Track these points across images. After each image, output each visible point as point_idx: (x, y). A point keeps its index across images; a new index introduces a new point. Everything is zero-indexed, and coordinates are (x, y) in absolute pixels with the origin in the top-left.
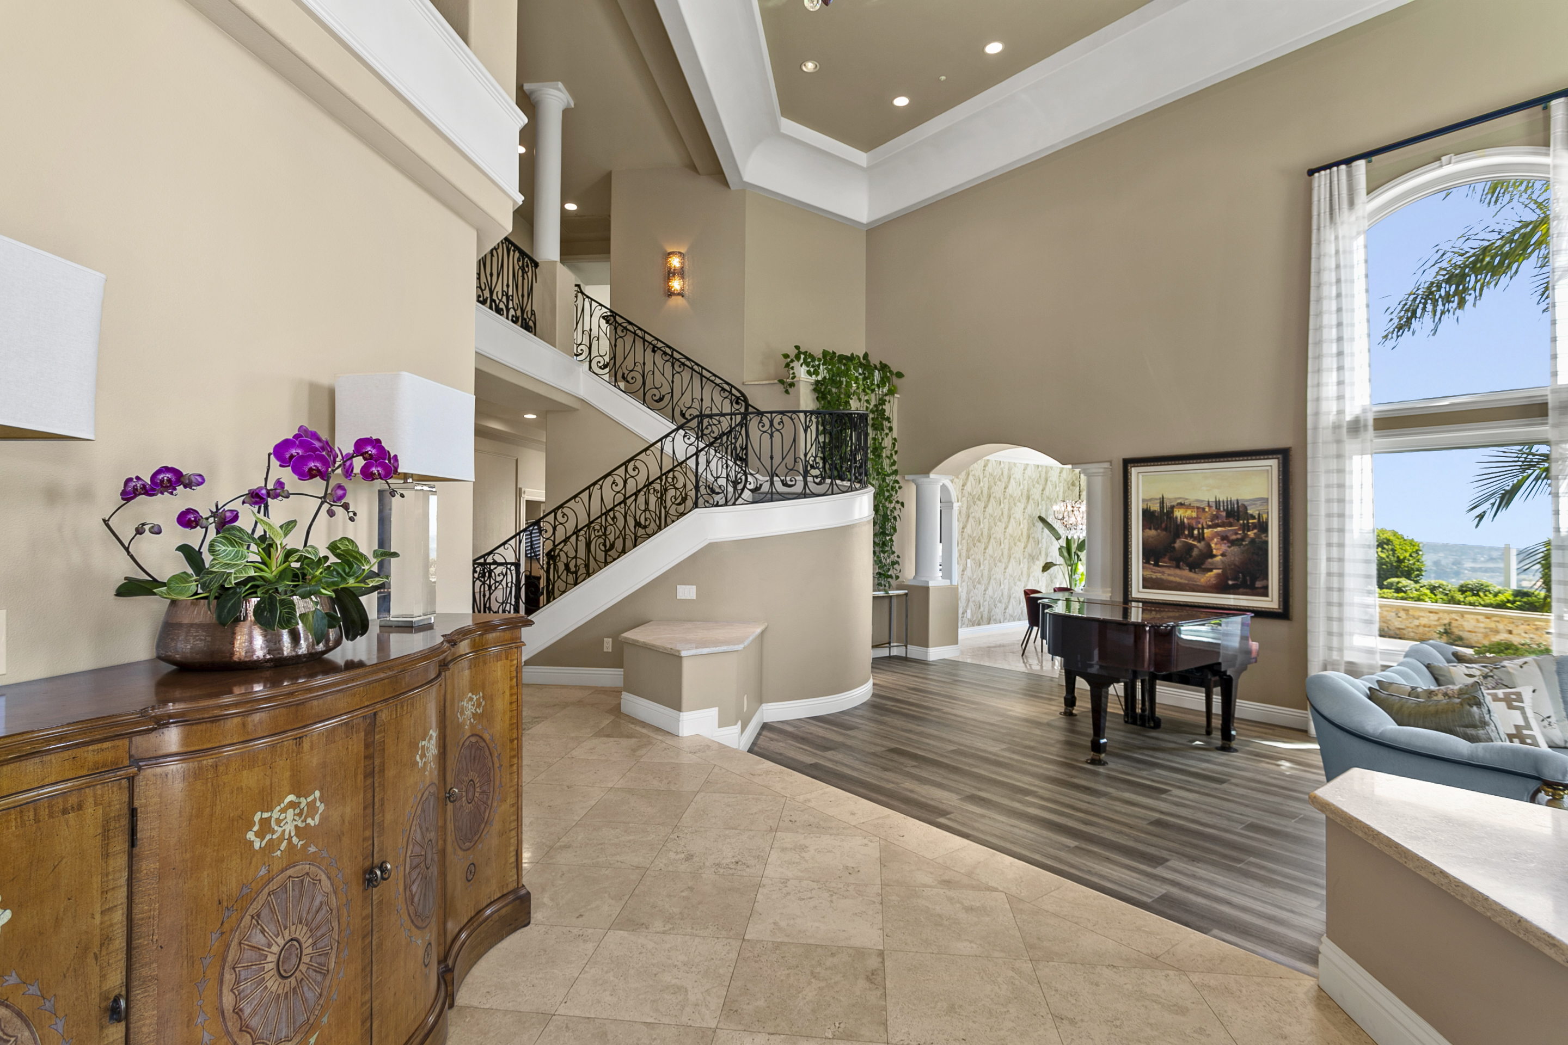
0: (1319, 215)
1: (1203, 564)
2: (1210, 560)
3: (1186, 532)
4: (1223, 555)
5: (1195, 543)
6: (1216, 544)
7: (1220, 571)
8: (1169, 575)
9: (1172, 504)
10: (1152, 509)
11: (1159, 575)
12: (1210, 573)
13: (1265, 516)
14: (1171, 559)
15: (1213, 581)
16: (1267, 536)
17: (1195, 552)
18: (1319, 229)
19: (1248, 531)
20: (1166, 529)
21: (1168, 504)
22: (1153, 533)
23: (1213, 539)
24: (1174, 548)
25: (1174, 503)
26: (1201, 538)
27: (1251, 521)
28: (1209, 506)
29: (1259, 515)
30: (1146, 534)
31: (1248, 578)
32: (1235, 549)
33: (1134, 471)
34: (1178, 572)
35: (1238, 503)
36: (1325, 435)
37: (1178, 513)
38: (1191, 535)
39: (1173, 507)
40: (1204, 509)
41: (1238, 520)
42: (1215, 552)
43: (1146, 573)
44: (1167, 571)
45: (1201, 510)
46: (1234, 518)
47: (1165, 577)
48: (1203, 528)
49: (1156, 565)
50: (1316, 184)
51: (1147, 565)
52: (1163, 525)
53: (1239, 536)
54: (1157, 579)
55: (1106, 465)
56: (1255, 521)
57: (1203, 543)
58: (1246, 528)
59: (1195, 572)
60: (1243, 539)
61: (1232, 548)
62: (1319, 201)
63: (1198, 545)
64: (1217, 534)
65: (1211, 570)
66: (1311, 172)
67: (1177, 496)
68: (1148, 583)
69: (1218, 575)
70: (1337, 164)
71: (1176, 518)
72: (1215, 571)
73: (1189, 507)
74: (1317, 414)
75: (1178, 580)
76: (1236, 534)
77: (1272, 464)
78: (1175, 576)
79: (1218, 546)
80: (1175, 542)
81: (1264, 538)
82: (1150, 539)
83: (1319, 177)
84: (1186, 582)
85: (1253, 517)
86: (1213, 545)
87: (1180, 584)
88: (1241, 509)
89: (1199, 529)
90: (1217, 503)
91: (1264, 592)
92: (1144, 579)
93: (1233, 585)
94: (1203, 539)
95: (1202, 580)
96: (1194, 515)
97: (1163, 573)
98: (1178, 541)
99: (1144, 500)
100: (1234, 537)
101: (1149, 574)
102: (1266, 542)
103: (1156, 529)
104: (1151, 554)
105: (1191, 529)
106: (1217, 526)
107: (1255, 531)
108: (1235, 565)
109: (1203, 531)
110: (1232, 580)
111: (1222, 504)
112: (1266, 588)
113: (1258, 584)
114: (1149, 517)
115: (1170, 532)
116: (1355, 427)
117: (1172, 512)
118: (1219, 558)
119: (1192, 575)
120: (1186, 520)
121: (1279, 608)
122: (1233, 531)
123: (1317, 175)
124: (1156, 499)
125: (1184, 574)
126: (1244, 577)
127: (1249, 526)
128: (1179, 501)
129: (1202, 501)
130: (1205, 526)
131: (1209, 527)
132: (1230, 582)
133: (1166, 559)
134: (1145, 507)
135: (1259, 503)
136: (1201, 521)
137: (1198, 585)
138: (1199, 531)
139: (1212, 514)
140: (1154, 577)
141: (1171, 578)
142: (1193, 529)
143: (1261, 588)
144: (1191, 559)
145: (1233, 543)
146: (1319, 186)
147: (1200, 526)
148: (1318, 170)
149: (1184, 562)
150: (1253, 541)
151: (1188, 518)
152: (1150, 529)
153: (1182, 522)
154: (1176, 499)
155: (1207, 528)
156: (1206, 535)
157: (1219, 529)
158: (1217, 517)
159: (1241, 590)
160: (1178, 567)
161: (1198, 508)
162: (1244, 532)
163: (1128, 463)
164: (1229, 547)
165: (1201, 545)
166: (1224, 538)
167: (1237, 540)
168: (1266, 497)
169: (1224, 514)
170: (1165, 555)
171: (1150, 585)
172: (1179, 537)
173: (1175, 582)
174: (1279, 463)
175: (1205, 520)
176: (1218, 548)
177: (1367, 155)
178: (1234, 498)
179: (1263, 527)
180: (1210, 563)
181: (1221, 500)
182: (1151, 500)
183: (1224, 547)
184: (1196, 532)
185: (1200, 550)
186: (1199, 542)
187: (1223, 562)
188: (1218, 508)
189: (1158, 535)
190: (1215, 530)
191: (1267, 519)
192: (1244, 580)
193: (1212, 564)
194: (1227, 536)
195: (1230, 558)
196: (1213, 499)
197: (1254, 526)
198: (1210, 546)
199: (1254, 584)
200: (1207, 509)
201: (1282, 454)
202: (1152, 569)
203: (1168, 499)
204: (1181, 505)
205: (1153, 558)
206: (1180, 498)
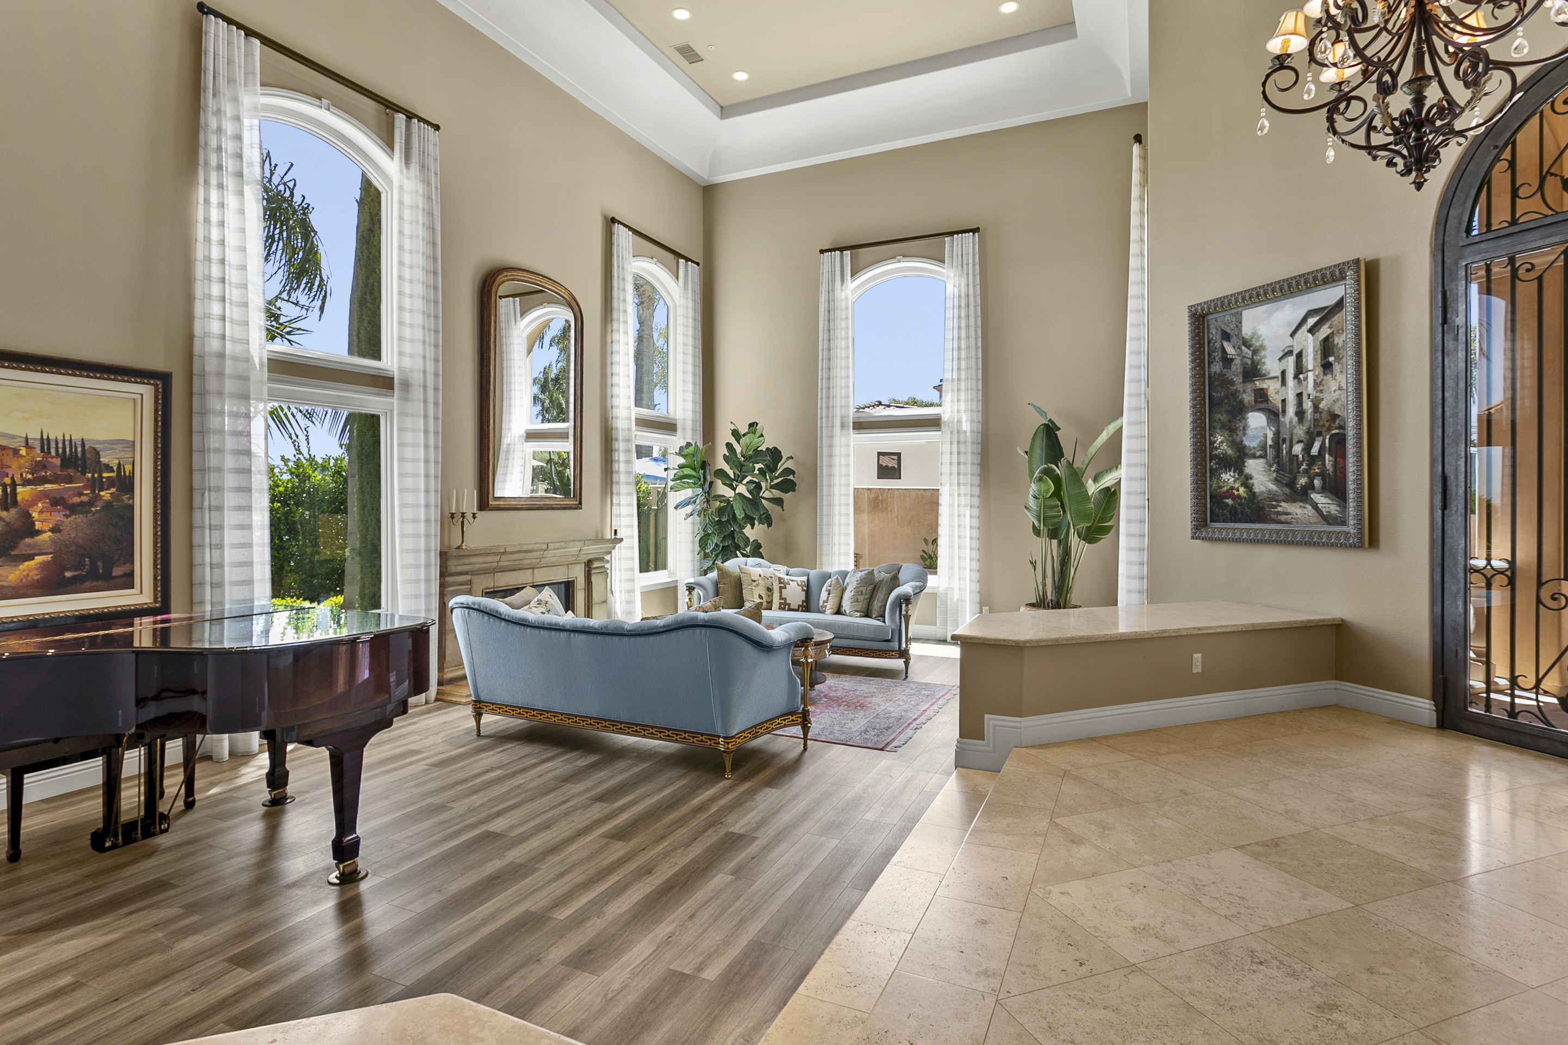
1: (13, 548)
2: (28, 540)
4: (55, 530)
6: (41, 512)
7: (49, 557)
12: (27, 563)
13: (128, 468)
15: (35, 576)
16: (132, 498)
19: (101, 489)
23: (34, 503)
26: (8, 501)
27: (105, 475)
28: (27, 446)
29: (119, 465)
31: (100, 564)
32: (79, 519)
35: (83, 445)
40: (16, 451)
41: (84, 473)
42: (38, 525)
45: (11, 453)
46: (75, 468)
48: (14, 485)
50: (210, 29)
53: (85, 499)
56: (113, 474)
57: (13, 511)
58: (97, 485)
60: (91, 503)
61: (73, 517)
64: (45, 495)
65: (31, 557)
69: (44, 564)
70: (238, 25)
72: (39, 559)
76: (80, 494)
79: (46, 516)
81: (126, 501)
83: (216, 23)
85: (110, 469)
86: (35, 515)
88: (88, 455)
89: (5, 486)
90: (45, 443)
91: (127, 581)
93: (73, 577)
94: (15, 503)
95: (11, 577)
100: (76, 500)
102: (131, 508)
106: (45, 480)
107: (113, 490)
108: (77, 545)
109: (13, 489)
110: (68, 570)
111: (53, 445)
112: (131, 574)
113: (117, 571)
118: (46, 536)
121: (155, 601)
122: (74, 489)
123: (211, 18)
126: (94, 563)
127: (102, 483)
129: (14, 437)
130: (18, 480)
131: (26, 483)
132: (68, 574)
135: (119, 447)
136: (9, 471)
137: (4, 586)
139: (33, 460)
143: (121, 576)
145: (73, 509)
146: (214, 36)
147: (6, 480)
148: (217, 14)
150: (108, 505)
155: (24, 485)
156: (19, 498)
157: (48, 486)
158: (43, 466)
159: (88, 584)
161: (4, 448)
162: (93, 492)
164: (67, 516)
165: (8, 515)
166: (56, 502)
167: (81, 504)
168: (132, 439)
169: (58, 462)
174: (156, 391)
175: (18, 470)
176: (41, 518)
178: (76, 437)
179: (126, 484)
180: (28, 545)
181: (52, 437)
183: (58, 517)
185: (8, 524)
187: (54, 542)
188: (45, 450)
190: (40, 488)
191: (134, 472)
192: (94, 568)
193: (32, 546)
194: (63, 499)
195: (69, 533)
196: (34, 435)
197: (111, 483)
198: (30, 516)
199: (111, 572)
200: (23, 452)
201: (161, 380)
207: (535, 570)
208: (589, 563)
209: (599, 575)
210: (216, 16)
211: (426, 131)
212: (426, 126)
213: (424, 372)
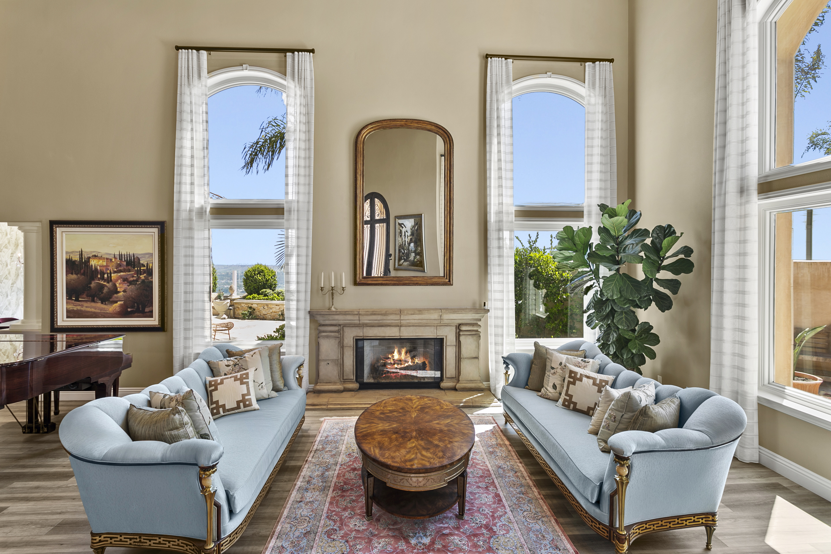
0: (181, 76)
1: (111, 298)
2: (115, 295)
3: (99, 276)
4: (124, 291)
5: (105, 283)
6: (120, 284)
7: (122, 302)
8: (86, 307)
9: (89, 256)
10: (73, 259)
11: (79, 308)
12: (115, 304)
13: (151, 265)
14: (87, 296)
15: (118, 309)
16: (152, 278)
17: (105, 290)
18: (181, 85)
19: (141, 275)
20: (84, 274)
21: (85, 256)
22: (74, 276)
23: (117, 281)
24: (90, 287)
25: (91, 255)
26: (109, 280)
27: (142, 268)
28: (115, 258)
29: (147, 264)
30: (69, 278)
31: (140, 306)
32: (132, 287)
33: (59, 231)
34: (93, 304)
35: (134, 256)
36: (184, 215)
37: (93, 263)
38: (102, 278)
39: (89, 258)
40: (111, 260)
41: (134, 268)
42: (119, 289)
43: (69, 306)
44: (85, 304)
45: (109, 260)
46: (131, 266)
47: (83, 309)
48: (111, 273)
49: (77, 300)
50: (180, 57)
51: (70, 301)
52: (82, 271)
53: (135, 278)
54: (78, 310)
55: (38, 224)
56: (145, 268)
57: (110, 283)
58: (139, 273)
59: (105, 304)
60: (137, 280)
61: (130, 286)
62: (181, 67)
63: (108, 285)
64: (121, 277)
65: (116, 302)
66: (178, 48)
67: (92, 250)
68: (71, 314)
69: (121, 305)
70: (192, 48)
71: (92, 266)
72: (119, 303)
73: (101, 258)
74: (179, 201)
75: (93, 310)
76: (133, 277)
77: (155, 231)
78: (91, 307)
79: (121, 285)
80: (91, 283)
81: (150, 280)
82: (72, 281)
83: (182, 52)
84: (99, 311)
85: (144, 266)
86: (118, 285)
87: (94, 313)
88: (136, 260)
89: (108, 274)
90: (121, 256)
91: (150, 315)
92: (68, 311)
93: (131, 311)
94: (111, 280)
95: (110, 309)
96: (105, 264)
97: (82, 306)
98: (93, 282)
99: (67, 253)
100: (132, 279)
101: (71, 307)
102: (152, 282)
103: (77, 274)
104: (73, 292)
105: (103, 274)
106: (120, 271)
107: (145, 275)
108: (132, 298)
109: (111, 275)
110: (129, 308)
111: (123, 257)
112: (152, 312)
113: (147, 310)
114: (70, 264)
115: (87, 276)
116: (201, 212)
117: (89, 262)
118: (121, 294)
119: (103, 306)
120: (98, 268)
121: (160, 325)
122: (131, 275)
123: (180, 50)
124: (77, 252)
125: (99, 306)
127: (141, 272)
128: (94, 254)
129: (110, 254)
130: (112, 272)
131: (115, 272)
132: (129, 310)
133: (84, 296)
134: (68, 258)
135: (146, 256)
136: (109, 268)
137: (107, 313)
138: (108, 275)
139: (116, 263)
140: (75, 309)
141: (88, 309)
142: (104, 274)
143: (148, 312)
144: (102, 295)
145: (131, 283)
146: (182, 58)
147: (109, 272)
148: (182, 48)
149: (97, 297)
150: (143, 281)
151: (100, 266)
152: (72, 274)
153: (96, 269)
154: (92, 252)
155: (114, 273)
156: (112, 278)
157: (122, 273)
158: (119, 265)
159: (136, 314)
160: (93, 301)
161: (107, 259)
162: (138, 276)
163: (53, 224)
164: (128, 286)
165: (109, 285)
166: (125, 280)
167: (134, 281)
168: (151, 253)
169: (125, 263)
170: (84, 293)
171: (72, 315)
172: (94, 280)
173: (91, 312)
174: (159, 230)
175: (112, 267)
176: (121, 287)
177: (209, 49)
178: (131, 253)
179: (150, 272)
180: (115, 297)
181: (123, 254)
182: (72, 252)
183: (125, 286)
184: (106, 276)
185: (109, 289)
186: (108, 283)
187: (124, 296)
188: (121, 259)
189: (79, 278)
190: (119, 274)
191: (152, 267)
192: (138, 307)
193: (117, 298)
194: (127, 278)
195: (129, 293)
196: (117, 253)
197: (144, 272)
198: (116, 286)
199: (144, 310)
200: (113, 260)
201: (160, 225)
202: (74, 303)
203: (86, 252)
204: (95, 256)
205: (74, 295)
206: (94, 252)
207: (402, 328)
208: (458, 327)
209: (470, 337)
210: (181, 49)
211: (303, 56)
212: (303, 53)
213: (298, 202)
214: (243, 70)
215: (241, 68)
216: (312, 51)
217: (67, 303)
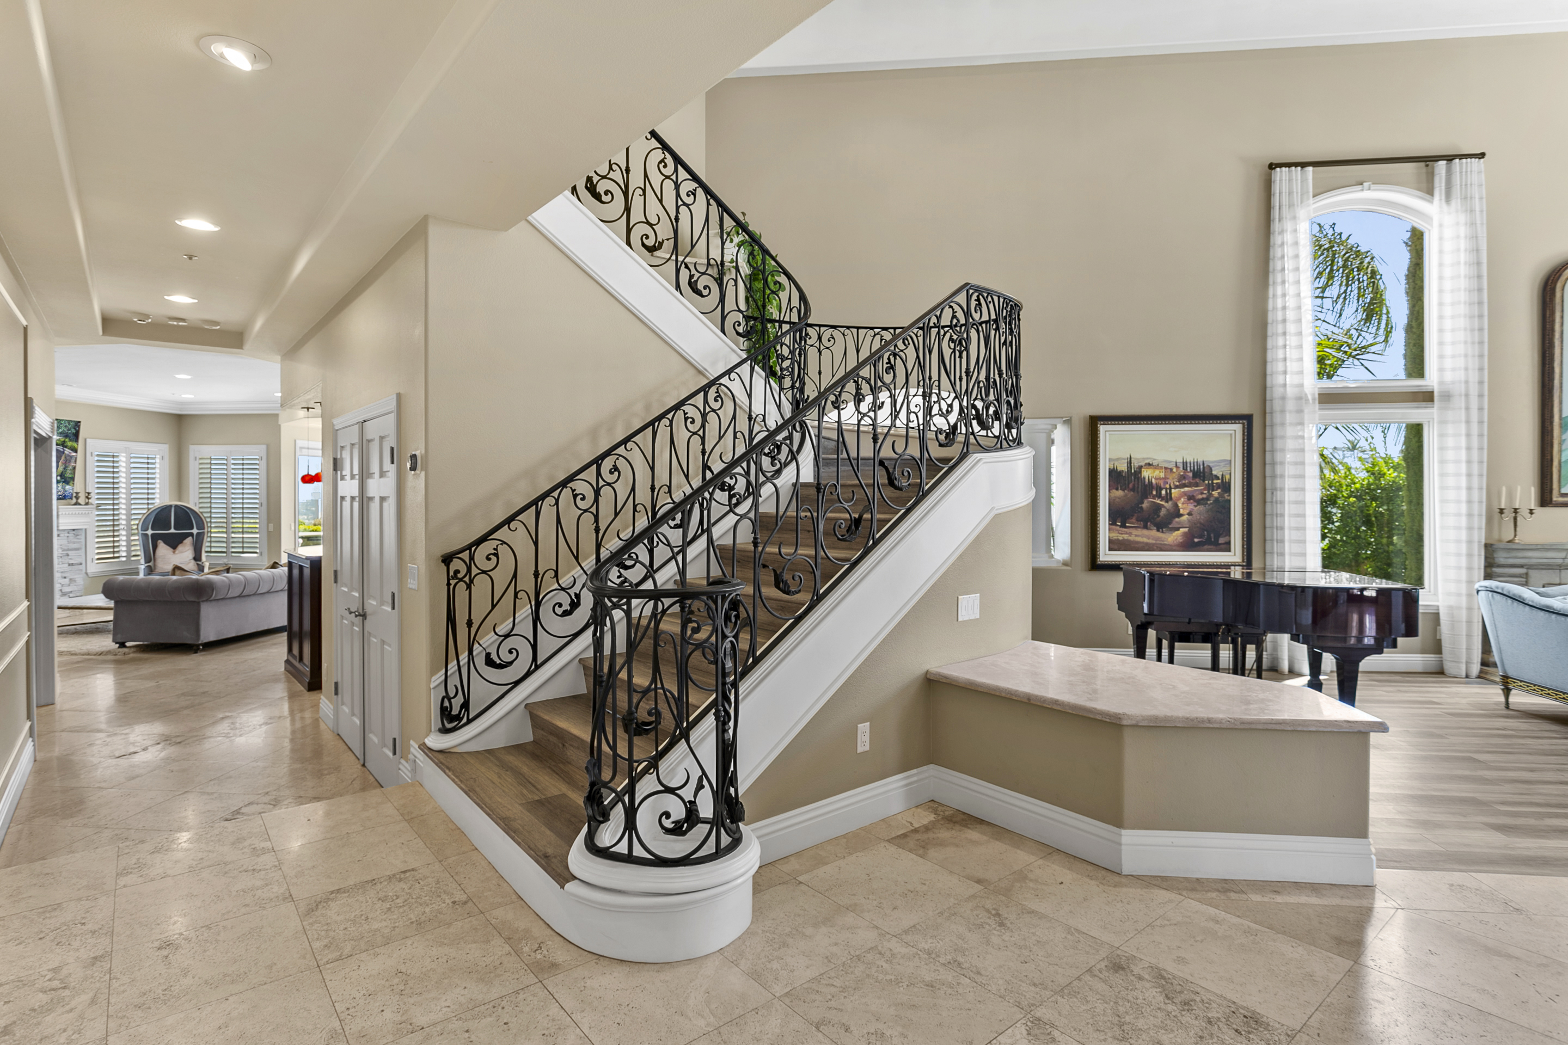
1: (1170, 523)
2: (1177, 519)
3: (1154, 493)
4: (1190, 514)
5: (1163, 503)
6: (1183, 504)
7: (1186, 530)
8: (1136, 536)
9: (1140, 464)
10: (1119, 469)
11: (1126, 537)
12: (1176, 532)
13: (1228, 477)
14: (1138, 520)
15: (1180, 540)
16: (1230, 495)
17: (1163, 512)
19: (1213, 491)
20: (1133, 490)
21: (1135, 464)
22: (1120, 493)
23: (1179, 499)
24: (1142, 508)
25: (1143, 464)
26: (1168, 498)
27: (1215, 481)
28: (1176, 466)
29: (1223, 475)
30: (1112, 495)
31: (1212, 535)
32: (1201, 508)
33: (1105, 429)
34: (1145, 532)
35: (1203, 464)
37: (1146, 473)
38: (1159, 496)
39: (1141, 467)
40: (1171, 470)
41: (1204, 481)
42: (1182, 511)
43: (1112, 535)
44: (1134, 532)
45: (1169, 470)
46: (1200, 478)
47: (1132, 538)
48: (1170, 488)
49: (1123, 526)
50: (1276, 178)
51: (1114, 527)
52: (1131, 486)
53: (1204, 496)
54: (1124, 540)
56: (1219, 481)
57: (1170, 503)
58: (1211, 488)
59: (1162, 532)
60: (1207, 499)
61: (1198, 507)
63: (1166, 504)
64: (1185, 494)
65: (1178, 529)
66: (1272, 166)
67: (1145, 456)
68: (1115, 545)
69: (1185, 534)
70: (1296, 165)
71: (1144, 478)
72: (1182, 530)
73: (1157, 467)
75: (1145, 540)
76: (1202, 493)
77: (1237, 428)
78: (1142, 536)
79: (1185, 506)
80: (1143, 503)
81: (1226, 497)
82: (1117, 500)
83: (1281, 172)
84: (1154, 542)
85: (1217, 478)
86: (1180, 505)
87: (1147, 544)
88: (1206, 470)
90: (1185, 464)
91: (1227, 547)
92: (1111, 541)
93: (1199, 542)
94: (1171, 499)
96: (1162, 475)
97: (1130, 534)
98: (1146, 501)
99: (1110, 460)
100: (1200, 497)
101: (1115, 536)
102: (1229, 501)
103: (1123, 490)
104: (1119, 516)
105: (1159, 489)
106: (1184, 486)
107: (1219, 491)
108: (1201, 523)
109: (1170, 491)
110: (1196, 538)
111: (1188, 465)
112: (1229, 543)
113: (1221, 540)
114: (1116, 477)
115: (1138, 492)
117: (1140, 472)
118: (1185, 518)
119: (1159, 535)
120: (1154, 481)
121: (1243, 561)
122: (1199, 490)
123: (1277, 169)
124: (1124, 459)
125: (1151, 535)
126: (1209, 534)
127: (1213, 486)
128: (1147, 461)
129: (1170, 462)
130: (1172, 486)
131: (1176, 487)
132: (1196, 540)
133: (1134, 520)
134: (1112, 467)
135: (1222, 464)
136: (1169, 481)
137: (1165, 544)
138: (1166, 492)
139: (1179, 474)
140: (1121, 538)
141: (1139, 539)
142: (1161, 489)
143: (1224, 544)
144: (1158, 519)
145: (1198, 502)
146: (1280, 181)
147: (1168, 486)
148: (1281, 165)
149: (1151, 523)
150: (1217, 500)
151: (1156, 479)
152: (1117, 489)
153: (1150, 483)
154: (1144, 459)
155: (1175, 488)
156: (1173, 496)
157: (1186, 489)
158: (1184, 477)
159: (1206, 547)
160: (1146, 527)
161: (1166, 468)
162: (1209, 492)
163: (1094, 423)
164: (1195, 506)
165: (1168, 505)
166: (1191, 498)
167: (1203, 499)
168: (1229, 459)
169: (1191, 475)
170: (1133, 516)
171: (1118, 547)
172: (1147, 498)
173: (1143, 543)
174: (1244, 427)
175: (1173, 481)
176: (1185, 507)
177: (1314, 164)
178: (1200, 460)
179: (1226, 487)
180: (1177, 522)
181: (1188, 461)
182: (1118, 459)
183: (1191, 506)
184: (1163, 492)
185: (1168, 510)
186: (1167, 502)
187: (1189, 521)
188: (1185, 469)
189: (1126, 495)
190: (1182, 490)
191: (1231, 479)
192: (1209, 537)
193: (1179, 523)
194: (1193, 496)
195: (1196, 517)
196: (1179, 460)
197: (1218, 486)
198: (1177, 506)
199: (1218, 541)
200: (1174, 470)
201: (1246, 420)
202: (1117, 530)
203: (1136, 459)
204: (1149, 465)
205: (1119, 519)
206: (1148, 458)
210: (1280, 167)
211: (1469, 165)
212: (1469, 160)
213: (1467, 382)
214: (1363, 190)
215: (1360, 187)
216: (1482, 155)
217: (1109, 530)
